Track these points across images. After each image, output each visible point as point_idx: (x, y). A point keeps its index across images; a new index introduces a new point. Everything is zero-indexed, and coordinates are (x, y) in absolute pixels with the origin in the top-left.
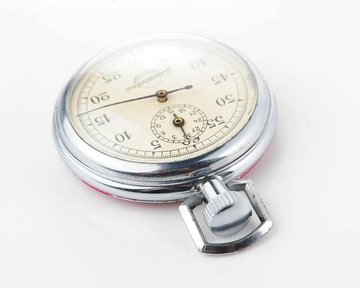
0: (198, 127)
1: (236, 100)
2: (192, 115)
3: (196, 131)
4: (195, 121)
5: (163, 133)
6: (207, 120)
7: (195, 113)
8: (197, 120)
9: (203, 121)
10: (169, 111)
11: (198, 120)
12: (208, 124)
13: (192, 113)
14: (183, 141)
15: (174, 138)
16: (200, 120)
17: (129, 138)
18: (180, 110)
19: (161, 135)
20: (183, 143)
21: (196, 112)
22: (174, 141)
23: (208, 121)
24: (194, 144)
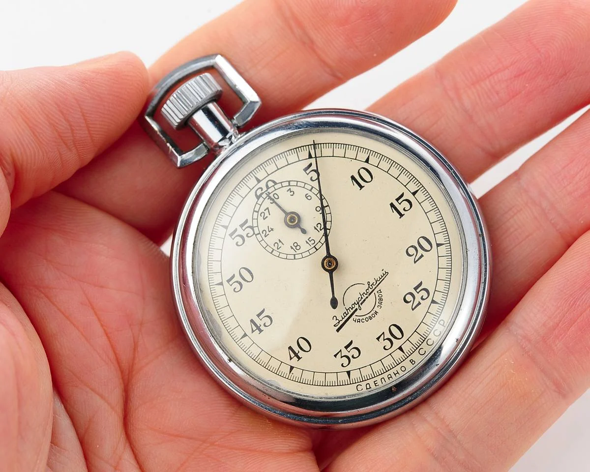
0: (264, 219)
1: (225, 283)
2: (280, 241)
3: (265, 210)
4: (272, 230)
5: (309, 198)
6: (256, 235)
7: (276, 245)
8: (269, 231)
9: (261, 233)
10: (313, 242)
11: (268, 233)
12: (252, 228)
13: (280, 244)
14: (276, 187)
15: (291, 192)
16: (264, 232)
17: (353, 178)
18: (298, 248)
19: (310, 193)
20: (275, 183)
21: (275, 248)
22: (289, 185)
23: (254, 233)
24: (260, 185)
